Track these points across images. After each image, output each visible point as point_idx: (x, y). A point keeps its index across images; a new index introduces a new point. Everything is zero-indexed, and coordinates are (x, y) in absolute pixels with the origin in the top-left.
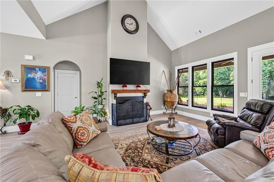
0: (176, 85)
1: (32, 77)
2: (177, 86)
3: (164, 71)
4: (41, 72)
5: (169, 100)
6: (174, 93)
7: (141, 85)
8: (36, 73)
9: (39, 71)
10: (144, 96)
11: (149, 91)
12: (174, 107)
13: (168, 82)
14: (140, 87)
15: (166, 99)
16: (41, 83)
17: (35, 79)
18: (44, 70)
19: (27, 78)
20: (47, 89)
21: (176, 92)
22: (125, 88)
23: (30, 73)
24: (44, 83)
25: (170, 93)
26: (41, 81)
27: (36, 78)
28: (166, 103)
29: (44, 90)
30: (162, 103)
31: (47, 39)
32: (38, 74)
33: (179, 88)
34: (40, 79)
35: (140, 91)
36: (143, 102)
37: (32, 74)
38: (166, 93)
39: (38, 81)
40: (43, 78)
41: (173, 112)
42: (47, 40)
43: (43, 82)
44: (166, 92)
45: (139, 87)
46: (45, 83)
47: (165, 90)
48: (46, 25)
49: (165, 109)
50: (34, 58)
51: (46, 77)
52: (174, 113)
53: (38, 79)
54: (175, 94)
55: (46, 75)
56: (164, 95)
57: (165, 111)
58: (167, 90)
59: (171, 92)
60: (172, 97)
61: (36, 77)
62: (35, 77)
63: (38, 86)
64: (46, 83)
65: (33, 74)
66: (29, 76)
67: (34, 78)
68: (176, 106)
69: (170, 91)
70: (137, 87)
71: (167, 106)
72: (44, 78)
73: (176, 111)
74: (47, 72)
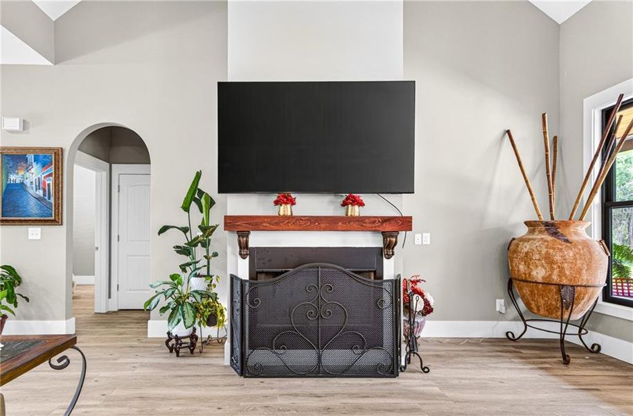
0: (593, 192)
1: (18, 182)
2: (597, 199)
3: (508, 132)
4: (39, 165)
5: (539, 274)
6: (573, 238)
7: (363, 197)
8: (28, 169)
9: (34, 164)
10: (381, 245)
11: (405, 223)
12: (577, 316)
13: (538, 185)
14: (361, 204)
15: (522, 267)
16: (38, 199)
17: (26, 186)
18: (46, 160)
19: (8, 185)
20: (53, 218)
21: (589, 231)
22: (285, 210)
23: (14, 169)
24: (46, 198)
25: (549, 238)
26: (40, 193)
27: (28, 185)
28: (521, 289)
29: (48, 221)
30: (501, 288)
31: (55, 64)
32: (33, 170)
33: (615, 212)
34: (38, 188)
35: (362, 224)
36: (378, 276)
37: (17, 174)
38: (522, 240)
39: (32, 191)
40: (44, 183)
41: (572, 339)
42: (57, 66)
43: (44, 195)
44: (523, 231)
45: (353, 204)
46: (49, 199)
47: (516, 226)
48: (54, 20)
49: (515, 319)
50: (25, 125)
51: (50, 181)
52: (575, 348)
53: (32, 188)
54: (586, 244)
55: (50, 175)
56: (510, 248)
57: (517, 328)
58: (527, 223)
59: (555, 234)
60: (558, 258)
61: (27, 182)
62: (25, 182)
63: (33, 208)
64: (52, 200)
65: (21, 173)
66: (12, 177)
67: (23, 183)
68: (591, 312)
69: (547, 224)
70: (344, 204)
71: (528, 304)
72: (47, 182)
73: (591, 338)
74: (53, 166)
